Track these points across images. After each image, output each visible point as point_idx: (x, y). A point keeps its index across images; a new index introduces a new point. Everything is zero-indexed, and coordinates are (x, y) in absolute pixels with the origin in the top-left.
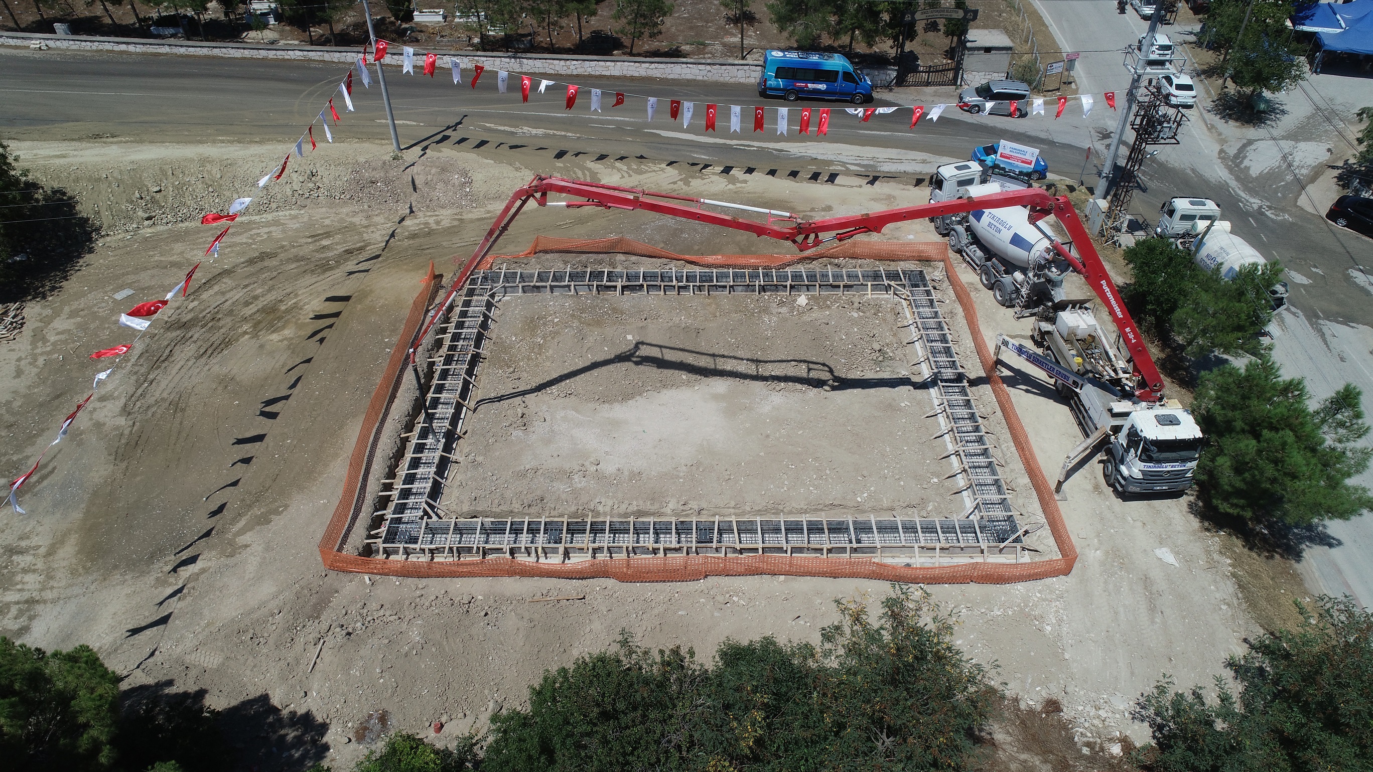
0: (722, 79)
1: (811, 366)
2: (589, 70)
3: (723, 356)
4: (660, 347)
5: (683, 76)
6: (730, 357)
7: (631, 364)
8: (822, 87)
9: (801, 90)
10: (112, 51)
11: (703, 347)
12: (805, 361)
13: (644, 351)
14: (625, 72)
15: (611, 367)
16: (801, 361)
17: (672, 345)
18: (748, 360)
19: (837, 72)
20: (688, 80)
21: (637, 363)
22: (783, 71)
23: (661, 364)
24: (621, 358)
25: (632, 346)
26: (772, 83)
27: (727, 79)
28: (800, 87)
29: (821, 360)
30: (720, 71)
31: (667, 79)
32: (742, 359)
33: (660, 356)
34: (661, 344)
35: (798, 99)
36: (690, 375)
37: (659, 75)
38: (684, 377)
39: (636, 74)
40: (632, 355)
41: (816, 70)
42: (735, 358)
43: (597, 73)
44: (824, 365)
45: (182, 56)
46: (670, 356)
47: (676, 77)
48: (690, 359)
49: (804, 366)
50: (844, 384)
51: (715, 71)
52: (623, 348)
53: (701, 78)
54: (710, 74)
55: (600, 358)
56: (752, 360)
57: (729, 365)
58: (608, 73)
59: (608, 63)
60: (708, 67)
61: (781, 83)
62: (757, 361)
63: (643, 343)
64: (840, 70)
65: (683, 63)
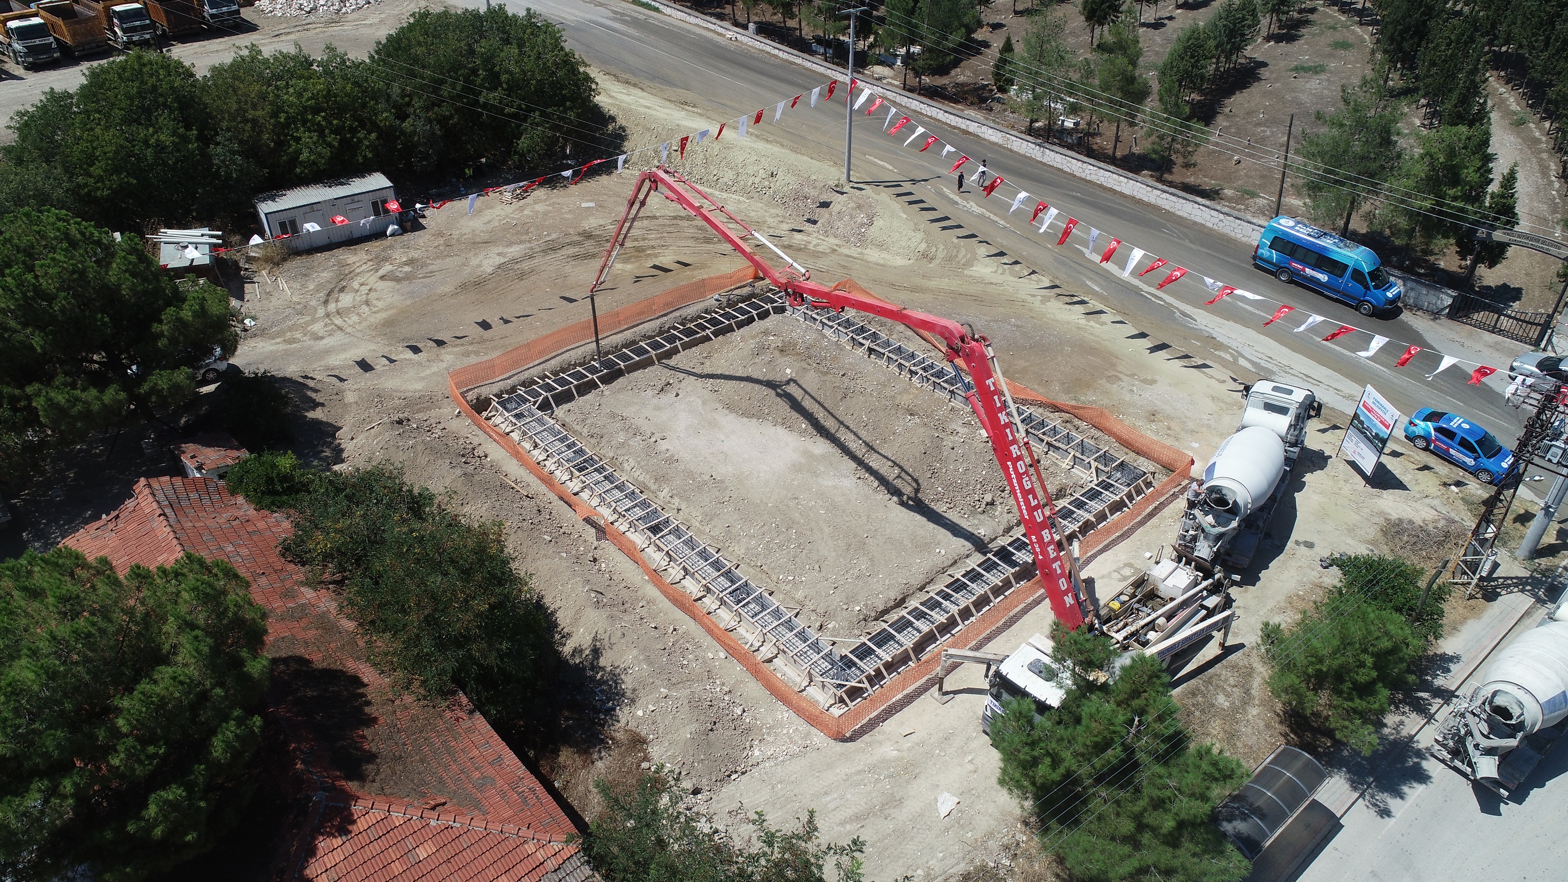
0: (1233, 234)
1: (903, 474)
2: (1102, 179)
3: (848, 428)
4: (806, 392)
5: (1192, 217)
6: (852, 431)
7: (773, 392)
8: (1323, 277)
9: (1296, 273)
10: (768, 53)
11: (840, 412)
12: (901, 467)
13: (792, 389)
14: (1135, 194)
15: (757, 387)
16: (898, 465)
17: (816, 396)
18: (864, 442)
19: (1347, 266)
20: (1195, 223)
21: (778, 395)
22: (1282, 243)
23: (796, 406)
24: (770, 384)
25: (785, 379)
26: (1265, 252)
27: (1239, 236)
28: (1296, 269)
29: (916, 475)
30: (1233, 225)
31: (1174, 214)
32: (860, 439)
33: (799, 399)
34: (808, 390)
35: (1291, 282)
36: (810, 427)
37: (1167, 207)
38: (804, 426)
39: (1146, 199)
40: (779, 386)
41: (1320, 255)
42: (855, 434)
43: (1109, 186)
44: (916, 481)
45: (807, 69)
46: (808, 404)
47: (1185, 215)
48: (820, 415)
49: (897, 471)
50: (919, 507)
51: (1228, 223)
52: (778, 377)
53: (1211, 225)
54: (1221, 224)
55: (755, 375)
56: (867, 444)
57: (844, 436)
58: (1118, 189)
59: (1122, 178)
60: (1221, 216)
61: (1274, 255)
62: (871, 448)
63: (795, 382)
64: (1351, 264)
65: (1196, 203)
